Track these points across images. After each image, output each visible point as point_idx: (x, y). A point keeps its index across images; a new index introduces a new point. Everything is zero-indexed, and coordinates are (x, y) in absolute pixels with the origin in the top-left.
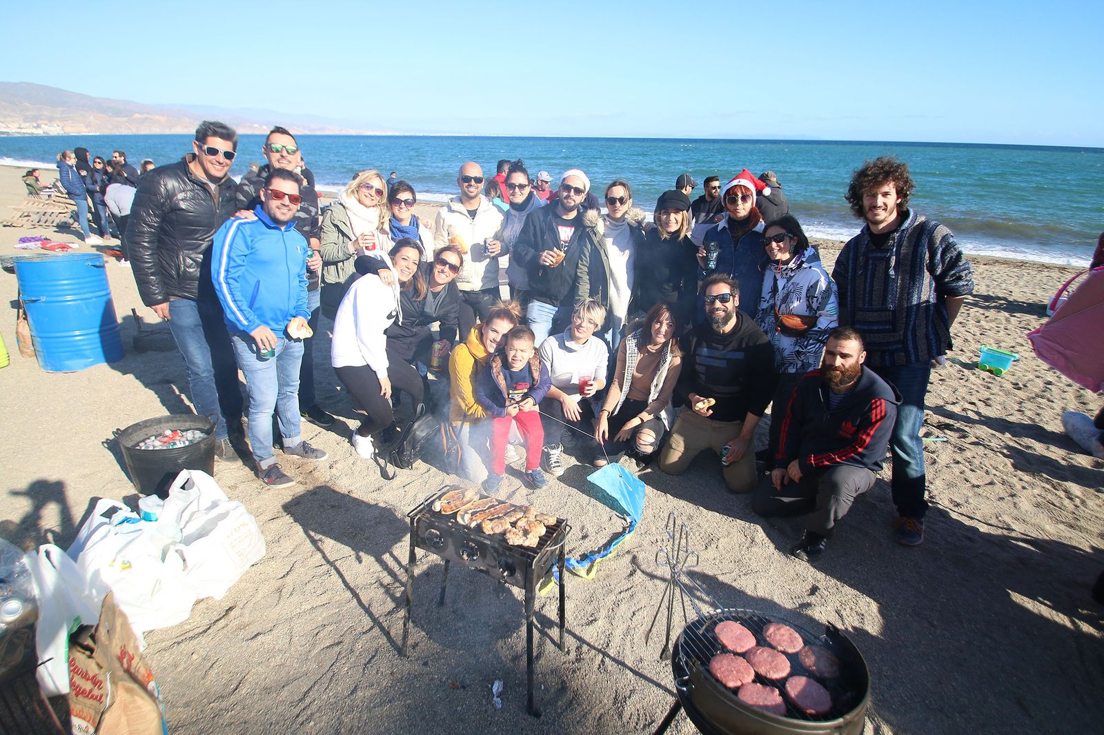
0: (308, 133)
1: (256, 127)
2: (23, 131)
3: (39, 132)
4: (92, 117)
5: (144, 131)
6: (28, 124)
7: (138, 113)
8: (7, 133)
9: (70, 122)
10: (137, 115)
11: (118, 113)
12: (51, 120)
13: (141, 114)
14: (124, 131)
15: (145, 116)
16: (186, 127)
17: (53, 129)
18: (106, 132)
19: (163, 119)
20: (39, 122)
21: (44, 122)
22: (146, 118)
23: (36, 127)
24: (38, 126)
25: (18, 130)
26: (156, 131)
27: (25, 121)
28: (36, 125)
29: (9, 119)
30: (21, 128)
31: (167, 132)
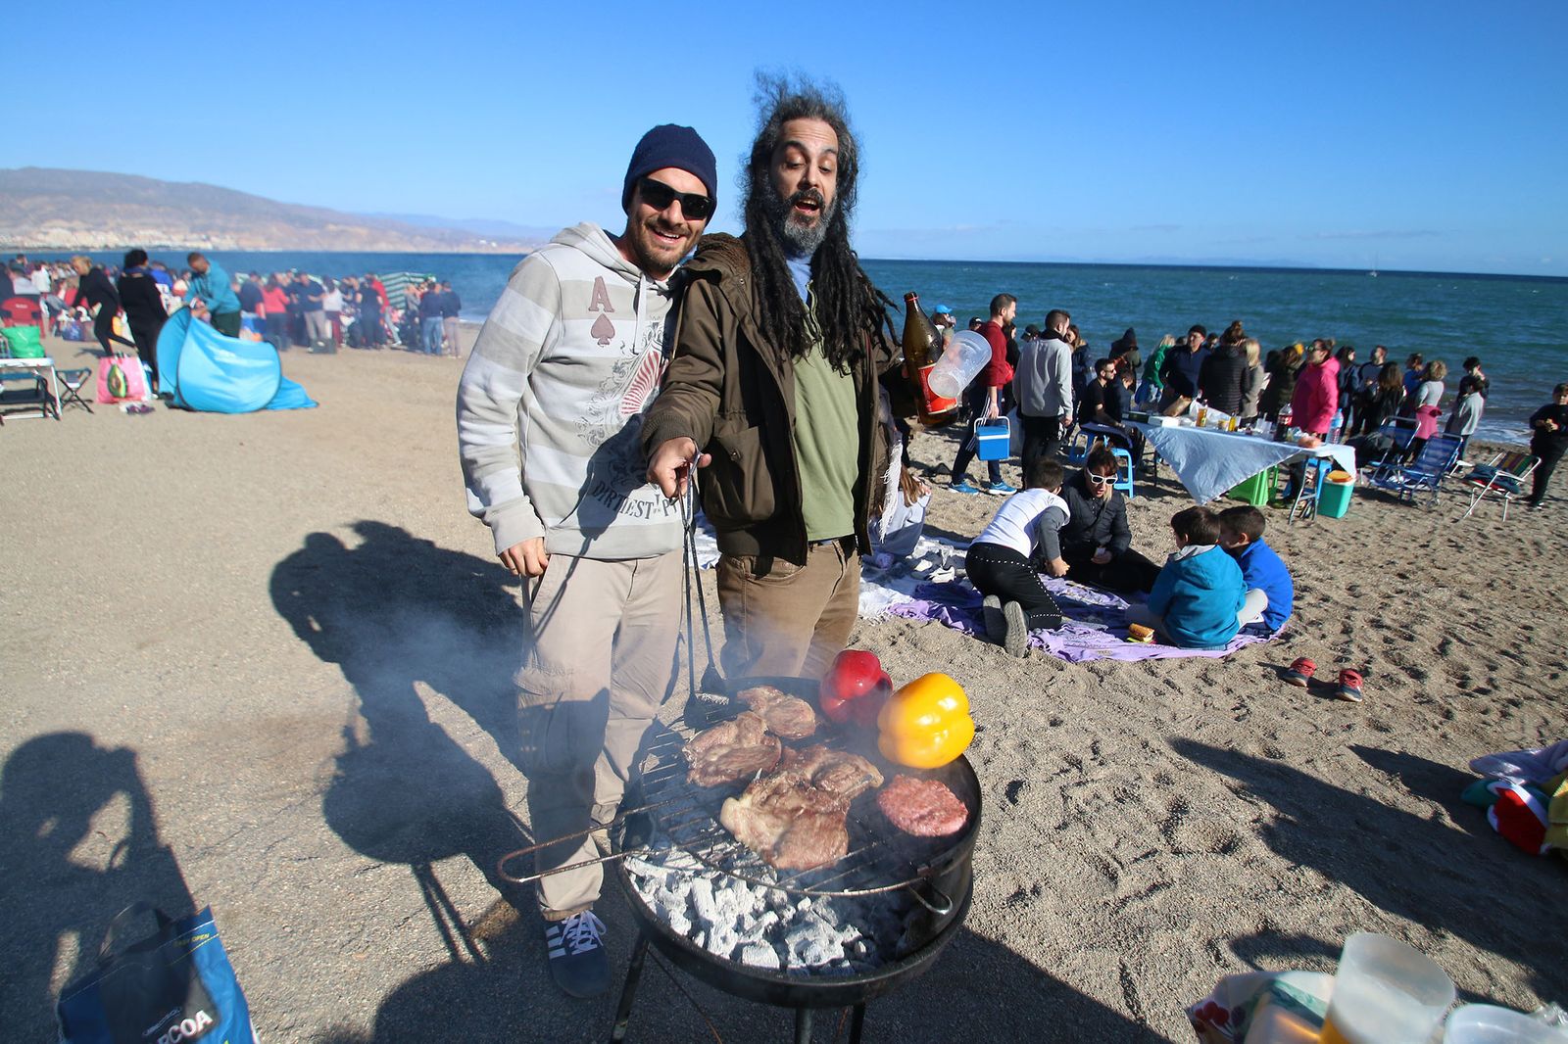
1: (482, 245)
6: (195, 236)
7: (333, 223)
9: (247, 234)
10: (332, 227)
11: (307, 224)
12: (224, 231)
13: (336, 224)
15: (341, 227)
17: (224, 242)
19: (363, 232)
20: (210, 233)
21: (214, 233)
22: (343, 231)
23: (204, 240)
24: (208, 239)
26: (354, 247)
27: (192, 231)
28: (204, 237)
31: (368, 249)
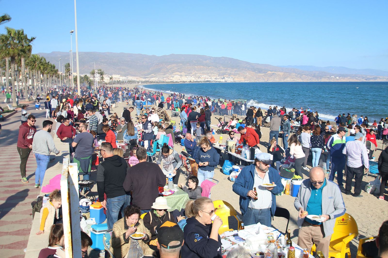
0: (364, 80)
2: (217, 80)
3: (223, 81)
4: (248, 73)
5: (271, 80)
6: (220, 77)
7: (270, 71)
8: (210, 81)
9: (238, 76)
10: (269, 72)
11: (260, 71)
12: (230, 75)
14: (261, 81)
15: (273, 72)
16: (292, 78)
17: (229, 79)
19: (281, 74)
20: (225, 76)
21: (226, 76)
22: (273, 74)
23: (222, 79)
24: (224, 78)
25: (215, 80)
26: (277, 80)
28: (223, 77)
29: (213, 75)
30: (216, 79)
31: (282, 81)
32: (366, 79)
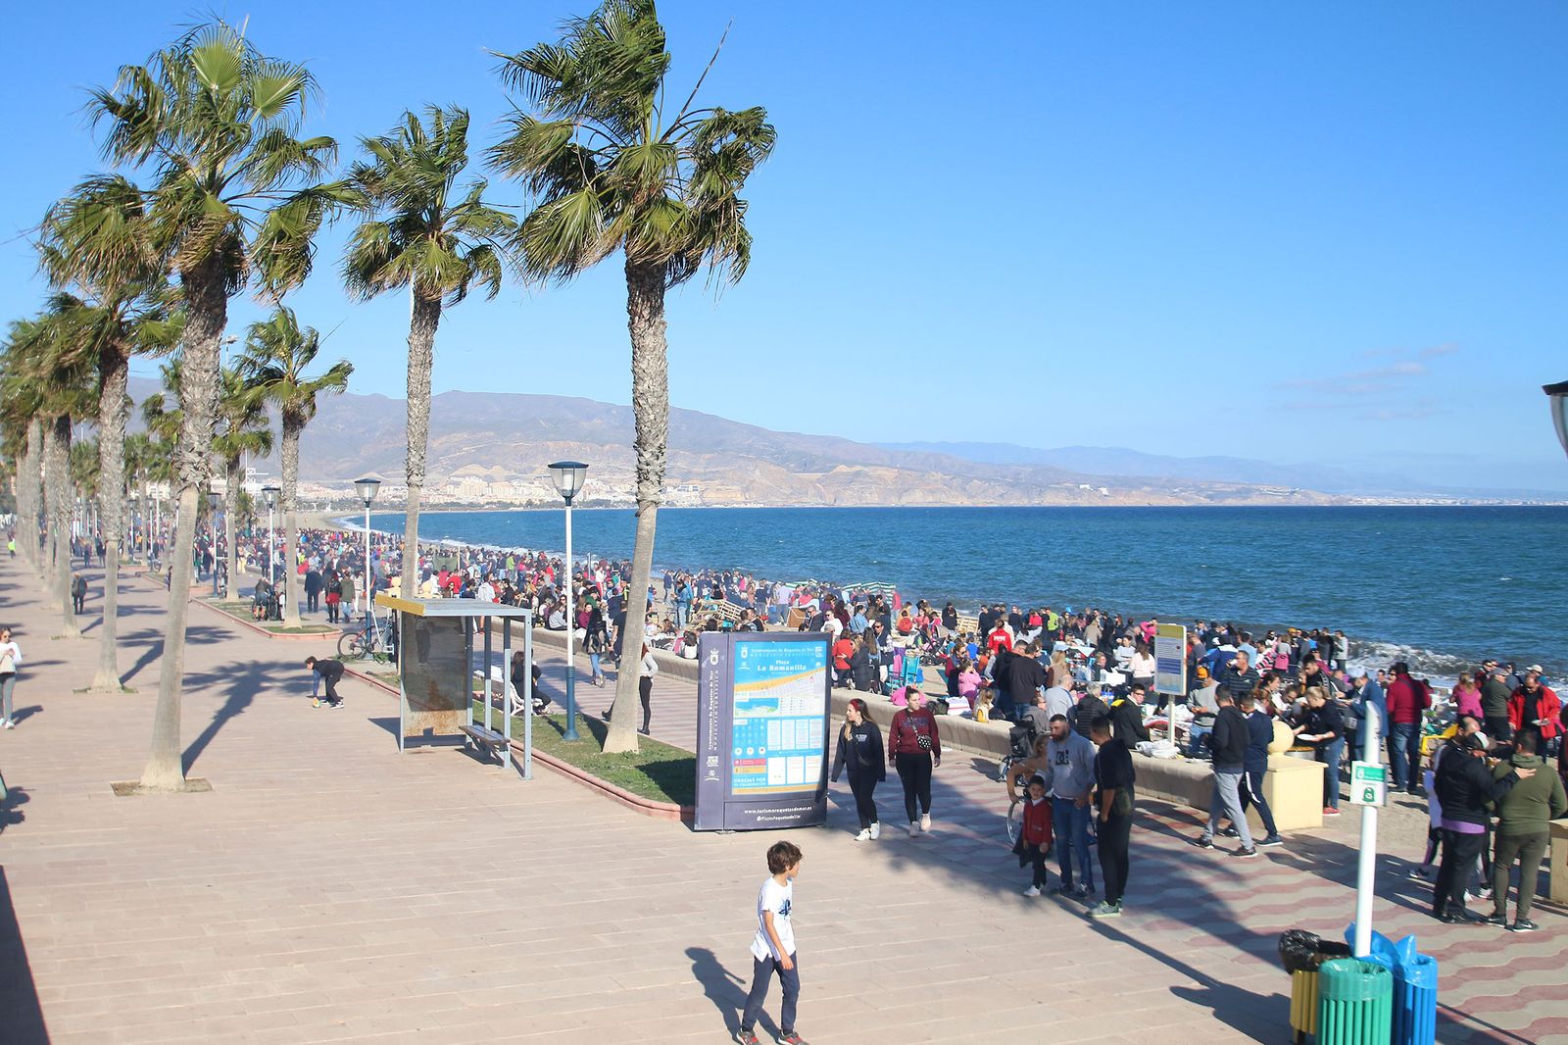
4: (757, 472)
7: (844, 462)
8: (606, 502)
9: (718, 482)
10: (842, 468)
11: (806, 464)
13: (850, 464)
15: (858, 468)
16: (932, 492)
17: (684, 494)
18: (778, 502)
19: (889, 474)
20: (667, 481)
22: (857, 474)
26: (873, 500)
29: (618, 476)
31: (893, 502)
32: (1211, 497)
